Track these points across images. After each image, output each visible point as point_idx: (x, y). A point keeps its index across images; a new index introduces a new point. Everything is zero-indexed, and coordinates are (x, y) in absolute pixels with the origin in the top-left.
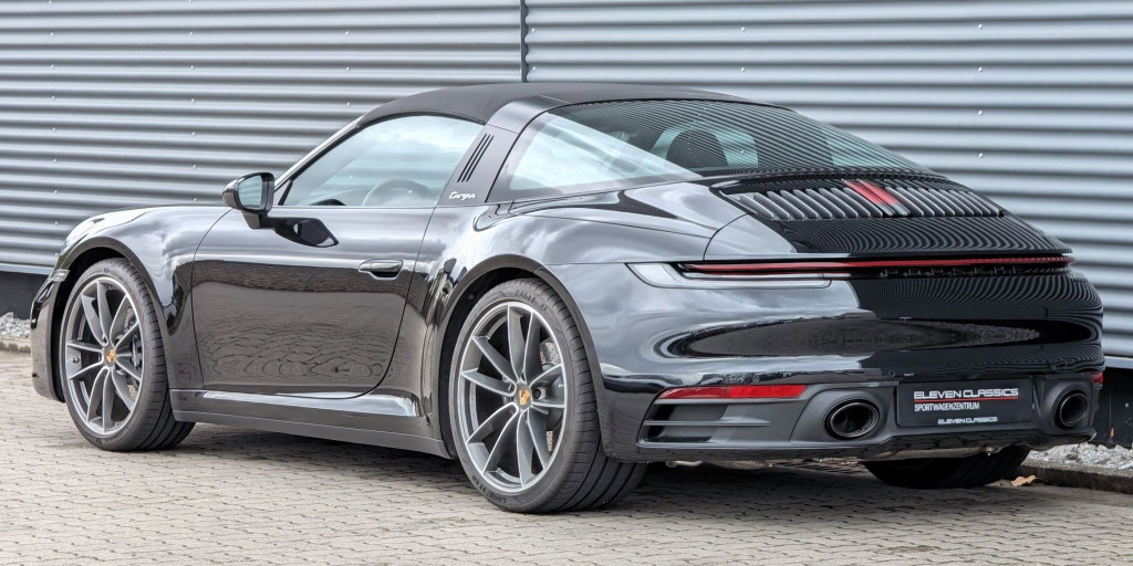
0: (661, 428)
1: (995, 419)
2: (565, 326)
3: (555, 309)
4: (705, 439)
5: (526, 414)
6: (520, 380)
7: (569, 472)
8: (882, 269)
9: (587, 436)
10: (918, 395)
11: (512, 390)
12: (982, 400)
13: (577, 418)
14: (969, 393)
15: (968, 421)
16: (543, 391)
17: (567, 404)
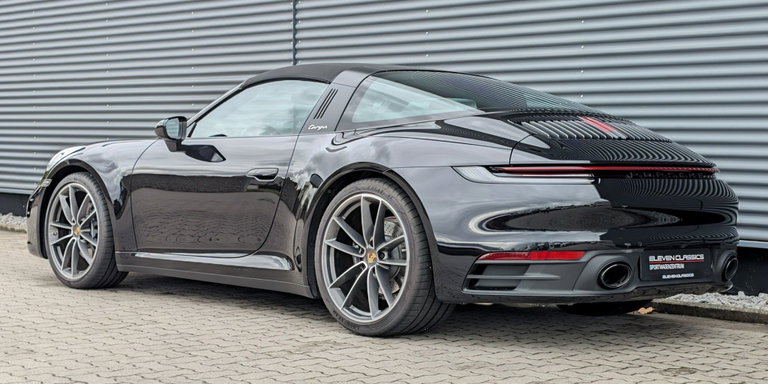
0: (476, 280)
1: (692, 275)
2: (407, 209)
3: (399, 198)
4: (512, 288)
5: (374, 269)
6: (368, 246)
7: (410, 310)
8: (628, 172)
9: (423, 285)
10: (652, 259)
11: (362, 253)
12: (685, 262)
13: (417, 272)
14: (678, 257)
15: (679, 276)
16: (386, 254)
17: (409, 262)
